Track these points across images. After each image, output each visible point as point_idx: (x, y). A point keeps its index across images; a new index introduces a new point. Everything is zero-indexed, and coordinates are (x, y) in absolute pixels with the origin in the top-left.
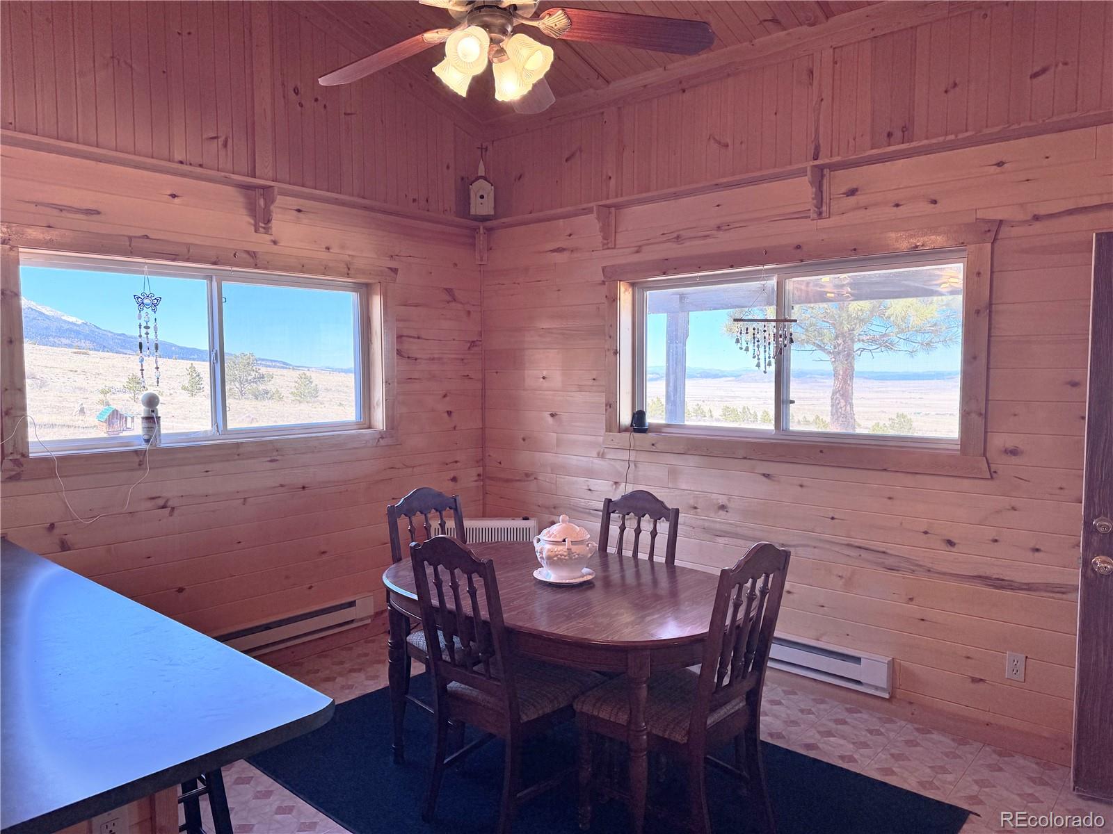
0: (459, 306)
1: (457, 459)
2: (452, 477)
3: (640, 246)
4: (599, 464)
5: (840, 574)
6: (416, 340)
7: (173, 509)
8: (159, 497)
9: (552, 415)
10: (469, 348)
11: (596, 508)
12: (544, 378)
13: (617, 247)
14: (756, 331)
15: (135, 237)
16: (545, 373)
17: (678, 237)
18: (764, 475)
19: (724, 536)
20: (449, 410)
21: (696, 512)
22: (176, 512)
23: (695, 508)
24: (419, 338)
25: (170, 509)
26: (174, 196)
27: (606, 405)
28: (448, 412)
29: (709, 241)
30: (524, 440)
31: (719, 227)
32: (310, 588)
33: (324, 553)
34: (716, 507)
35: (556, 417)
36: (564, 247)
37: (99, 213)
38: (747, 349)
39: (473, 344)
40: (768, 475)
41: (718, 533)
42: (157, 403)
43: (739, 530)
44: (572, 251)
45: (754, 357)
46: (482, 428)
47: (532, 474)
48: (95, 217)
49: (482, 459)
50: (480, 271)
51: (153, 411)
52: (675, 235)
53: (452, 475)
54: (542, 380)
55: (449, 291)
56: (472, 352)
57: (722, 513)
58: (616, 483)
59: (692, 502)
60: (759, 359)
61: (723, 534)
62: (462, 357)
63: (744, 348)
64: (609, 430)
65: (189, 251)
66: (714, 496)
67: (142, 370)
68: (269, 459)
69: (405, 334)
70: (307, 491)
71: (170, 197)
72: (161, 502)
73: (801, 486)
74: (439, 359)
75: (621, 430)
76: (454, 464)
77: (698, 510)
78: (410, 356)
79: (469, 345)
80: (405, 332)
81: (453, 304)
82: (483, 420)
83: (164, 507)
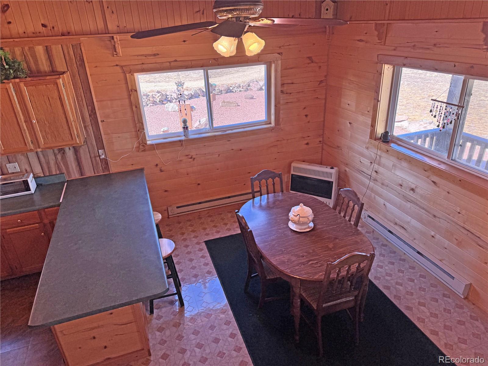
0: (315, 64)
1: (309, 135)
2: (306, 143)
3: (396, 47)
4: (365, 151)
5: (457, 238)
6: (292, 85)
7: (194, 158)
8: (189, 155)
9: (350, 123)
10: (319, 84)
11: (362, 171)
12: (348, 104)
13: (386, 45)
14: (442, 108)
15: (172, 62)
16: (349, 102)
17: (414, 46)
18: (433, 181)
19: (411, 202)
20: (306, 114)
21: (401, 187)
22: (195, 160)
23: (401, 185)
24: (292, 83)
25: (193, 159)
26: (184, 41)
27: (371, 126)
28: (306, 115)
29: (428, 51)
30: (338, 131)
31: (435, 45)
32: (245, 184)
33: (249, 173)
34: (410, 188)
35: (351, 124)
36: (363, 39)
37: (158, 54)
38: (435, 116)
39: (321, 82)
40: (435, 182)
41: (409, 200)
42: (187, 122)
43: (418, 202)
44: (366, 42)
45: (438, 121)
46: (323, 121)
47: (340, 147)
48: (157, 56)
49: (322, 135)
50: (328, 45)
51: (185, 125)
52: (413, 44)
53: (306, 142)
54: (348, 105)
55: (310, 58)
56: (320, 86)
57: (412, 192)
58: (371, 162)
59: (400, 182)
60: (439, 123)
61: (411, 201)
62: (314, 89)
63: (434, 115)
64: (371, 138)
65: (191, 63)
66: (410, 183)
67: (181, 110)
68: (227, 140)
69: (285, 83)
70: (242, 151)
71: (183, 42)
72: (190, 157)
73: (448, 193)
74: (302, 92)
75: (376, 139)
76: (308, 137)
77: (402, 187)
78: (288, 92)
79: (319, 82)
80: (286, 82)
81: (312, 64)
82: (324, 117)
83: (191, 158)
